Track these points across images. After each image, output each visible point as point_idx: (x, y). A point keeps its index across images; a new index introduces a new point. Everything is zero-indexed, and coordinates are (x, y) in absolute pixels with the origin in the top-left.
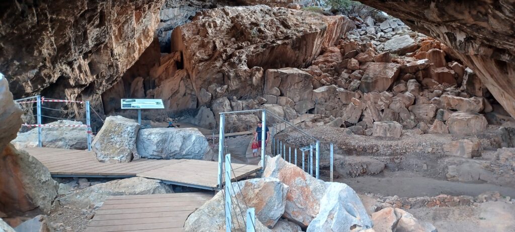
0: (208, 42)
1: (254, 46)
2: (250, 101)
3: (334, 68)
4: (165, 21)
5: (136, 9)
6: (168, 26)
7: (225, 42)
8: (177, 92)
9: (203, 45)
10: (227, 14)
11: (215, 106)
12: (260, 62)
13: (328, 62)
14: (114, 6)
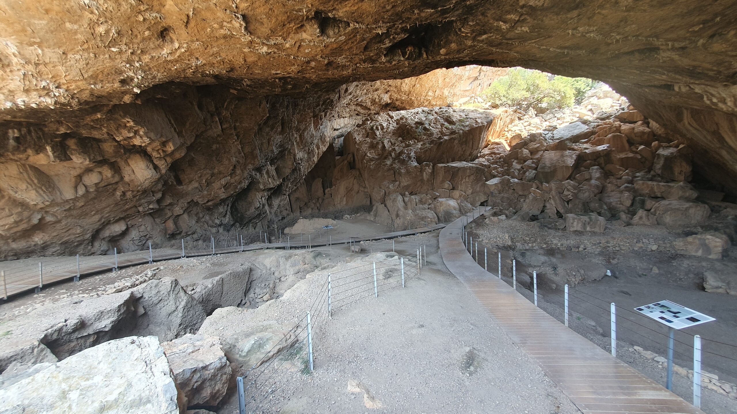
0: (378, 143)
1: (422, 143)
2: (422, 196)
3: (502, 160)
4: (337, 130)
5: (314, 117)
6: (339, 134)
7: (393, 141)
8: (351, 190)
9: (373, 146)
10: (392, 117)
11: (389, 203)
12: (427, 158)
13: (495, 153)
14: (294, 114)
